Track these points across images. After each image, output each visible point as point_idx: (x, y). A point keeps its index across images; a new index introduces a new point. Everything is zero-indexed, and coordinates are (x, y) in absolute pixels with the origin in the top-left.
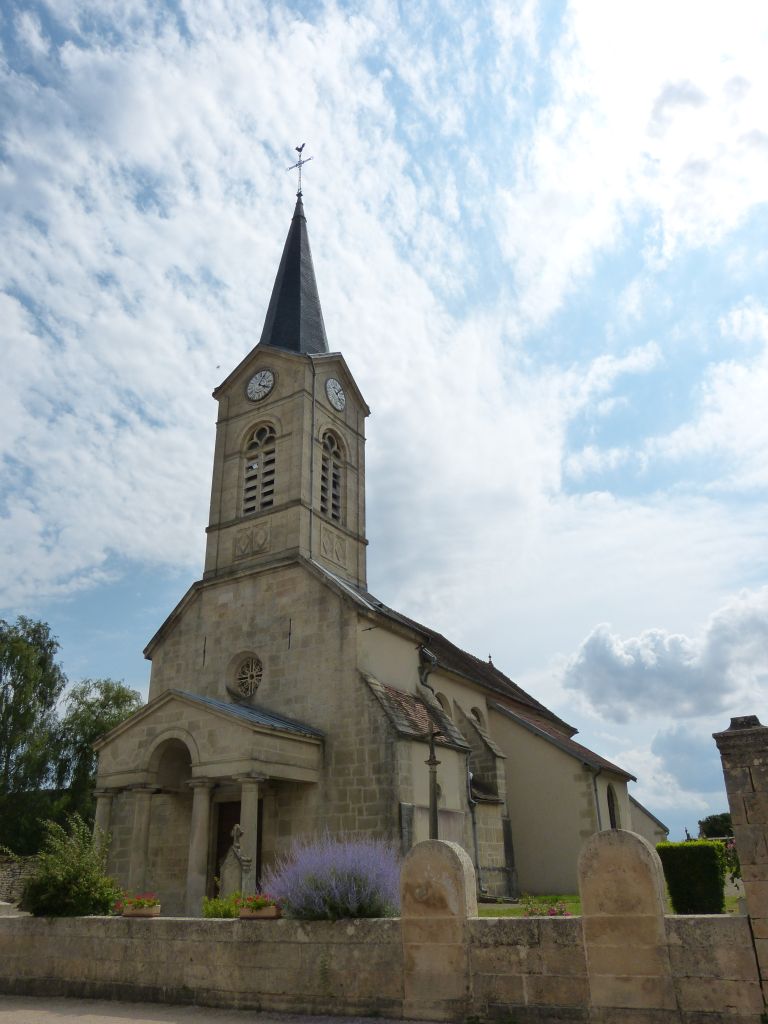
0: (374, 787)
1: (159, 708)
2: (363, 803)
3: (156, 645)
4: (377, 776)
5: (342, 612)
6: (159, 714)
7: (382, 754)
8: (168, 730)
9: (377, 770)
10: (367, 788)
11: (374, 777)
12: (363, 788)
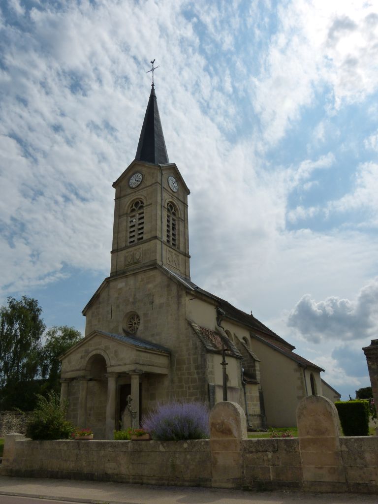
0: (196, 376)
1: (90, 340)
2: (190, 384)
3: (88, 309)
4: (197, 371)
5: (178, 291)
6: (90, 342)
7: (199, 359)
8: (94, 350)
9: (197, 368)
10: (192, 377)
11: (195, 371)
12: (190, 377)
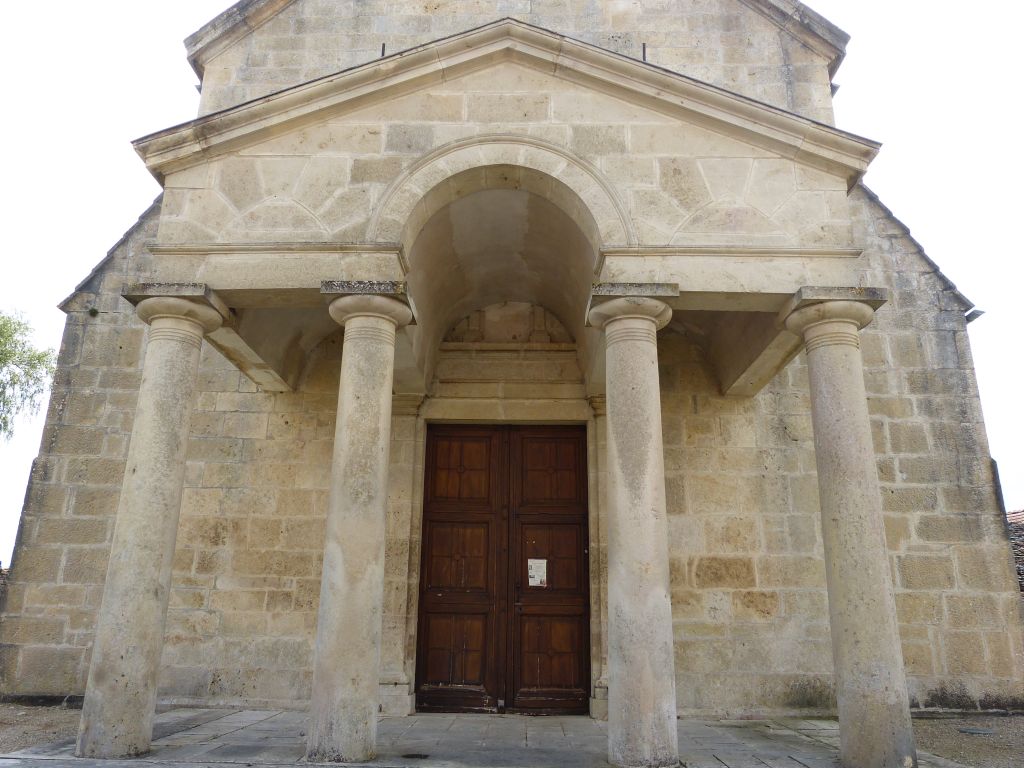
0: (919, 420)
2: (892, 454)
4: (921, 396)
5: (786, 53)
7: (930, 348)
9: (922, 383)
10: (897, 421)
11: (914, 398)
12: (887, 420)
